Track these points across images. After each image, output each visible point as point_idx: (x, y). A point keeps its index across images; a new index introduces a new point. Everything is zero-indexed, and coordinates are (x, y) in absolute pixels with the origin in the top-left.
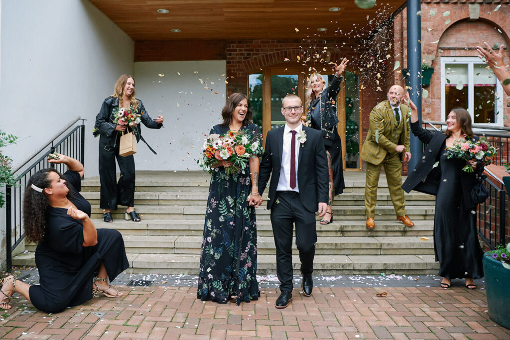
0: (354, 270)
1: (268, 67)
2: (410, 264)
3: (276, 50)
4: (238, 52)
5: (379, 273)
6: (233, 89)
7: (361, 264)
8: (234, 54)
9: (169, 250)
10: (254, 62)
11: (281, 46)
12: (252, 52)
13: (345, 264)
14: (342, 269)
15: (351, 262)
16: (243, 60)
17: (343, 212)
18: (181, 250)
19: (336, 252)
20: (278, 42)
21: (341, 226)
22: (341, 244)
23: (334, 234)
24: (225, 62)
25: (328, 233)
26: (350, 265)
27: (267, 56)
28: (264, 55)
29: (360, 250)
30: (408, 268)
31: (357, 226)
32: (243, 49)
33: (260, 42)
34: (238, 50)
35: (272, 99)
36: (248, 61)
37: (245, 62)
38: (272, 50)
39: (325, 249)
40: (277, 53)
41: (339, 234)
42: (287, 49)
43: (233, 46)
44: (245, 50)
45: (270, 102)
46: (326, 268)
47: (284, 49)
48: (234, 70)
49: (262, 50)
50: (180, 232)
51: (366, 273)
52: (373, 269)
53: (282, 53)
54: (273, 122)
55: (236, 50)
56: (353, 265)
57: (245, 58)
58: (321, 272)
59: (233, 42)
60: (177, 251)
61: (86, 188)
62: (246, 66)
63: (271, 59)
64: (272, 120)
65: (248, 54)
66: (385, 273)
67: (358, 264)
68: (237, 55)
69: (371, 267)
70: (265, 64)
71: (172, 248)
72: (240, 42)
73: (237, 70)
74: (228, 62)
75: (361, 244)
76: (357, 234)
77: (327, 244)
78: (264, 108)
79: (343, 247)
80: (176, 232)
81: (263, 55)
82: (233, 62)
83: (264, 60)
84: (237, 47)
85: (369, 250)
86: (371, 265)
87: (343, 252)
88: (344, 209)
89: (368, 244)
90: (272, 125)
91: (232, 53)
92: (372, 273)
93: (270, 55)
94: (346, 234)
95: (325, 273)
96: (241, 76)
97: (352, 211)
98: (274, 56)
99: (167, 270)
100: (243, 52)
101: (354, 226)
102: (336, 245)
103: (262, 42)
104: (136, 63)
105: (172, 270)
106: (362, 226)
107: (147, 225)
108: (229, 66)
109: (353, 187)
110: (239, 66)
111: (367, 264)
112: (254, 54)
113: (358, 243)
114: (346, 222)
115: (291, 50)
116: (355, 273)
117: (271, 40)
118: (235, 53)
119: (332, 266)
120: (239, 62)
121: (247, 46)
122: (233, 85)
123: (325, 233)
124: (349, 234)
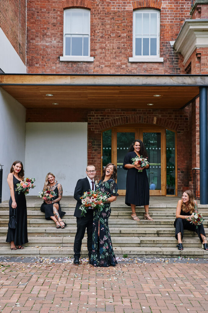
0: (163, 255)
1: (115, 127)
2: (194, 252)
3: (121, 116)
4: (95, 117)
5: (177, 257)
6: (92, 141)
7: (167, 251)
8: (92, 118)
9: (59, 244)
10: (106, 124)
11: (124, 113)
12: (104, 117)
13: (158, 251)
14: (156, 254)
15: (162, 250)
16: (99, 122)
17: (159, 222)
18: (66, 244)
19: (154, 245)
20: (122, 110)
21: (157, 231)
22: (156, 240)
23: (153, 235)
24: (87, 123)
25: (150, 234)
26: (161, 252)
27: (114, 120)
28: (113, 119)
29: (167, 244)
30: (193, 254)
31: (167, 231)
32: (99, 115)
33: (110, 110)
34: (95, 116)
35: (118, 148)
36: (102, 123)
37: (100, 124)
38: (118, 116)
39: (148, 243)
40: (121, 118)
41: (156, 235)
42: (127, 115)
43: (92, 113)
44: (100, 116)
45: (116, 150)
46: (147, 254)
47: (126, 115)
48: (93, 129)
49: (111, 116)
50: (64, 234)
51: (170, 257)
52: (174, 254)
53: (124, 118)
54: (118, 164)
55: (94, 116)
56: (162, 252)
57: (100, 121)
58: (145, 256)
59: (92, 110)
60: (64, 245)
61: (4, 208)
62: (101, 126)
63: (117, 122)
64: (118, 162)
65: (102, 118)
66: (180, 256)
67: (165, 251)
68: (95, 119)
69: (173, 253)
70: (113, 125)
71: (61, 243)
72: (96, 110)
73: (95, 129)
74: (89, 124)
75: (168, 241)
76: (166, 235)
77: (149, 240)
78: (112, 154)
79: (158, 242)
80: (62, 234)
81: (111, 119)
82: (92, 124)
83: (112, 122)
84: (95, 113)
85: (172, 244)
86: (173, 252)
87: (158, 245)
88: (160, 221)
89: (172, 241)
90: (118, 165)
91: (92, 117)
92: (173, 257)
93: (117, 119)
94: (160, 235)
95: (147, 256)
96: (97, 133)
97: (164, 222)
98: (119, 120)
99: (59, 255)
100: (99, 117)
101: (164, 231)
102: (154, 241)
103: (111, 111)
104: (27, 123)
105: (62, 255)
106: (170, 231)
107: (45, 230)
108: (89, 126)
109: (166, 208)
110: (96, 126)
111: (170, 251)
112: (106, 118)
113: (166, 240)
114: (161, 228)
115: (130, 116)
116: (164, 257)
117: (117, 109)
118: (94, 117)
119: (151, 252)
120: (96, 123)
121: (101, 113)
122: (92, 139)
123: (148, 234)
124: (162, 235)
